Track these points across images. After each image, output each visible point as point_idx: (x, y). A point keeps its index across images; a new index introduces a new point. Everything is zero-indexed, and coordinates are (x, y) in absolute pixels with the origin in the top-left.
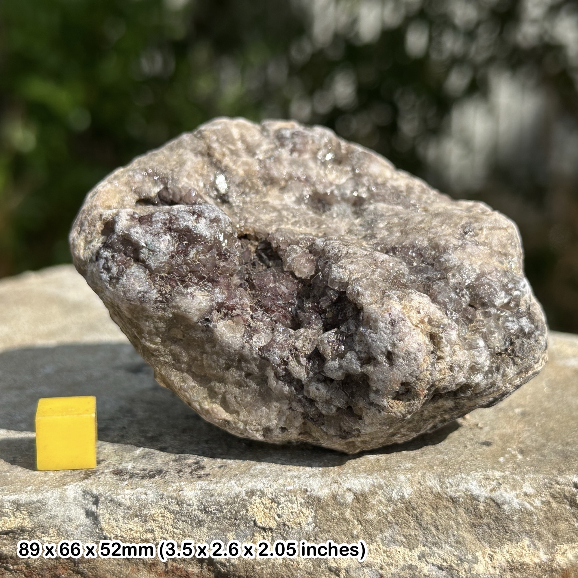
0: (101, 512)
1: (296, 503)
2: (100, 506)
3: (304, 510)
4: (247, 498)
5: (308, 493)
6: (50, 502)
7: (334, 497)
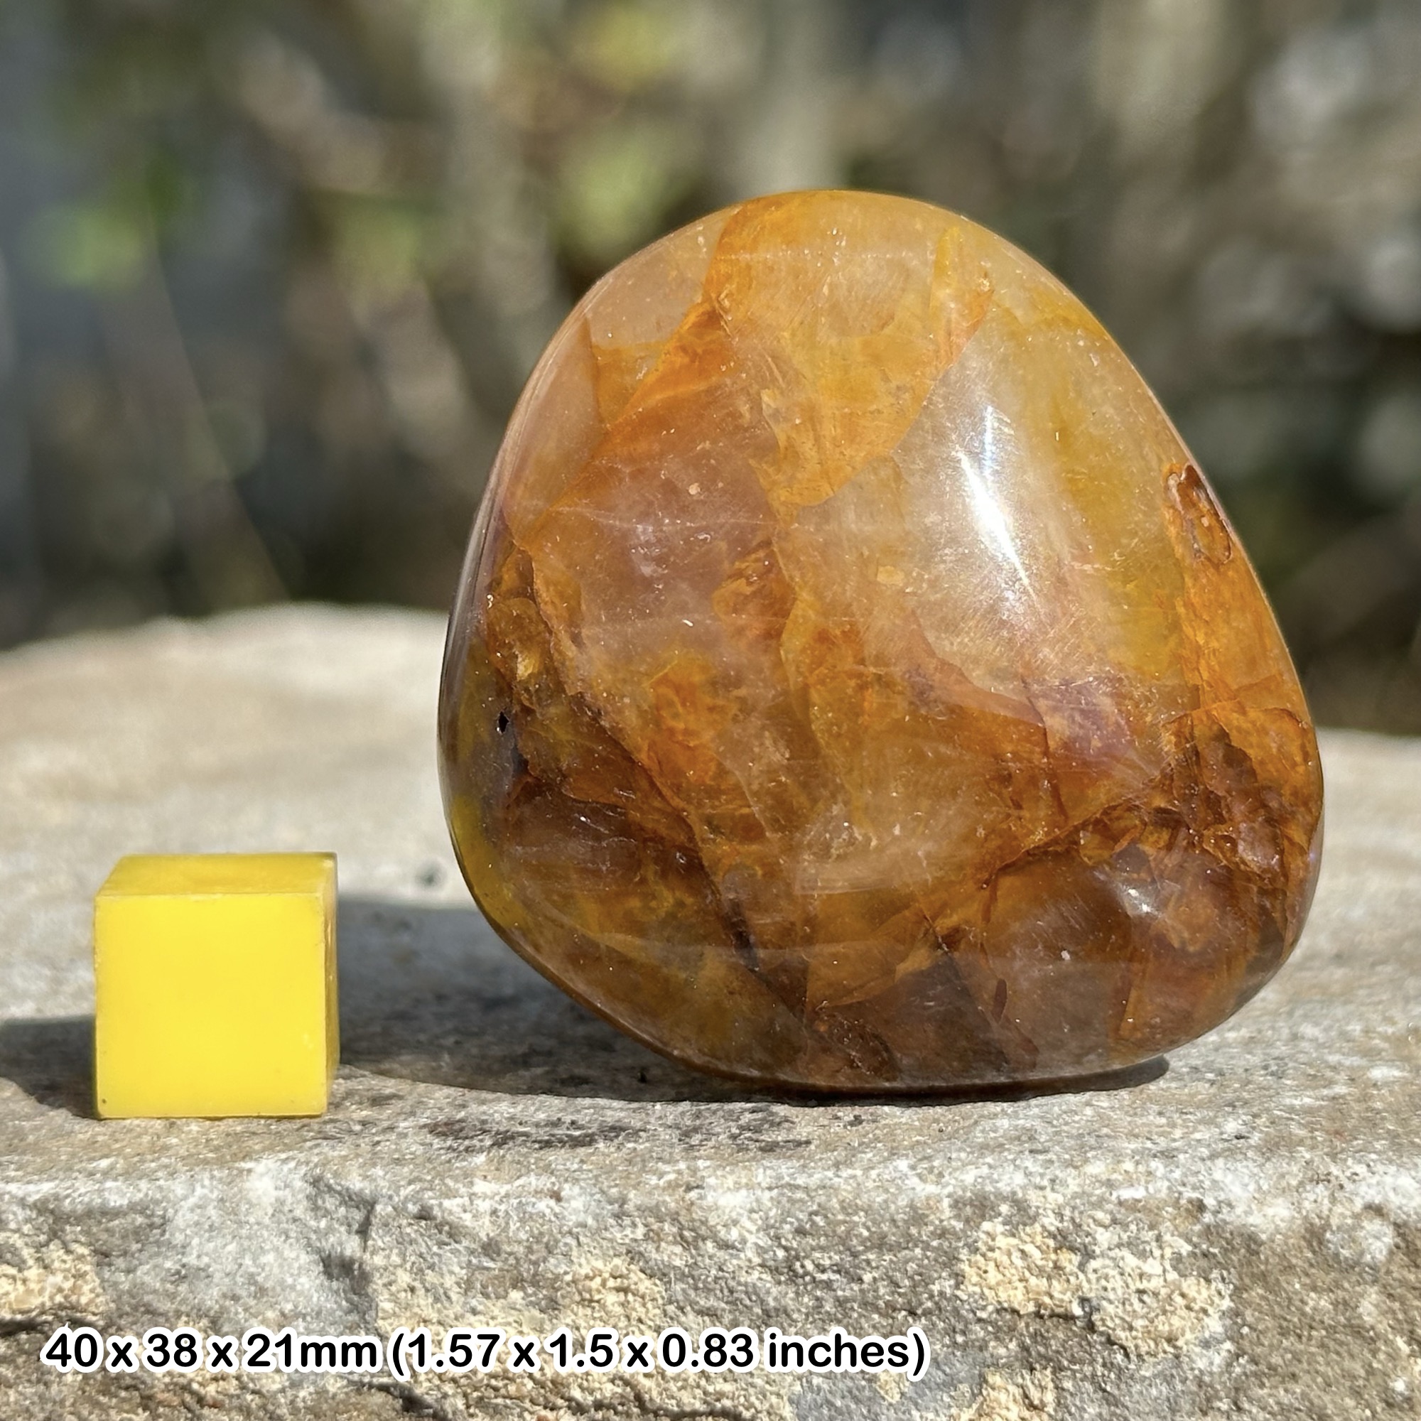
0: (379, 1260)
1: (1157, 1253)
2: (378, 1238)
3: (1191, 1286)
4: (959, 1226)
5: (1208, 1218)
6: (183, 1218)
7: (1314, 1235)
